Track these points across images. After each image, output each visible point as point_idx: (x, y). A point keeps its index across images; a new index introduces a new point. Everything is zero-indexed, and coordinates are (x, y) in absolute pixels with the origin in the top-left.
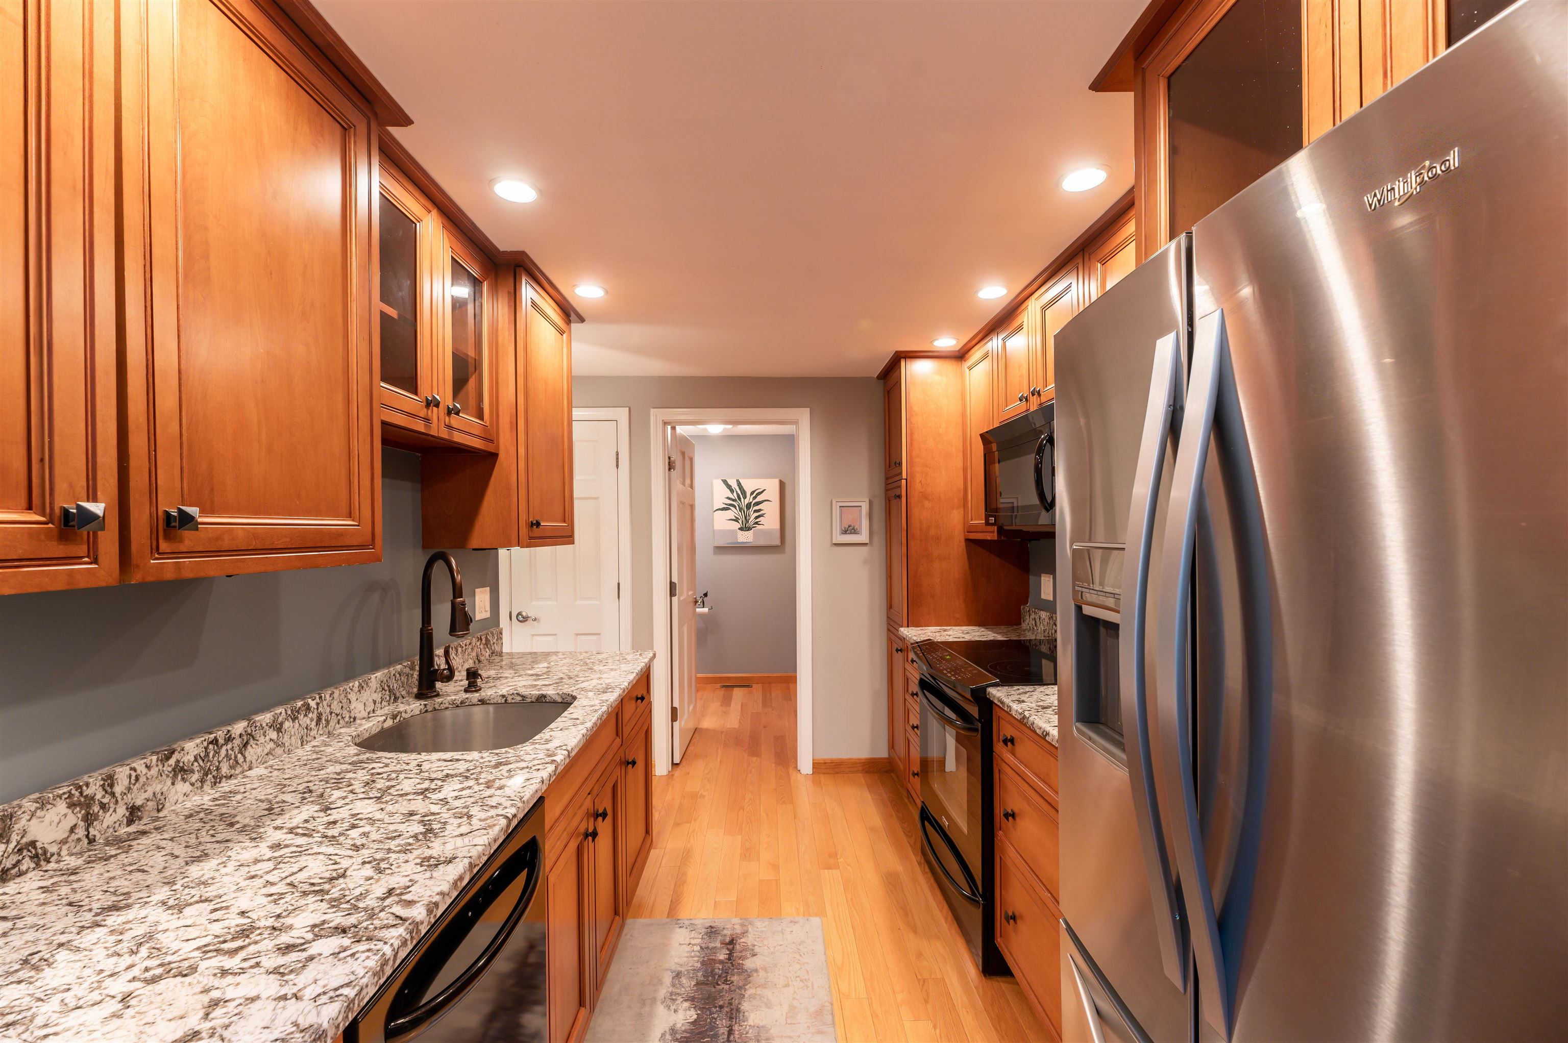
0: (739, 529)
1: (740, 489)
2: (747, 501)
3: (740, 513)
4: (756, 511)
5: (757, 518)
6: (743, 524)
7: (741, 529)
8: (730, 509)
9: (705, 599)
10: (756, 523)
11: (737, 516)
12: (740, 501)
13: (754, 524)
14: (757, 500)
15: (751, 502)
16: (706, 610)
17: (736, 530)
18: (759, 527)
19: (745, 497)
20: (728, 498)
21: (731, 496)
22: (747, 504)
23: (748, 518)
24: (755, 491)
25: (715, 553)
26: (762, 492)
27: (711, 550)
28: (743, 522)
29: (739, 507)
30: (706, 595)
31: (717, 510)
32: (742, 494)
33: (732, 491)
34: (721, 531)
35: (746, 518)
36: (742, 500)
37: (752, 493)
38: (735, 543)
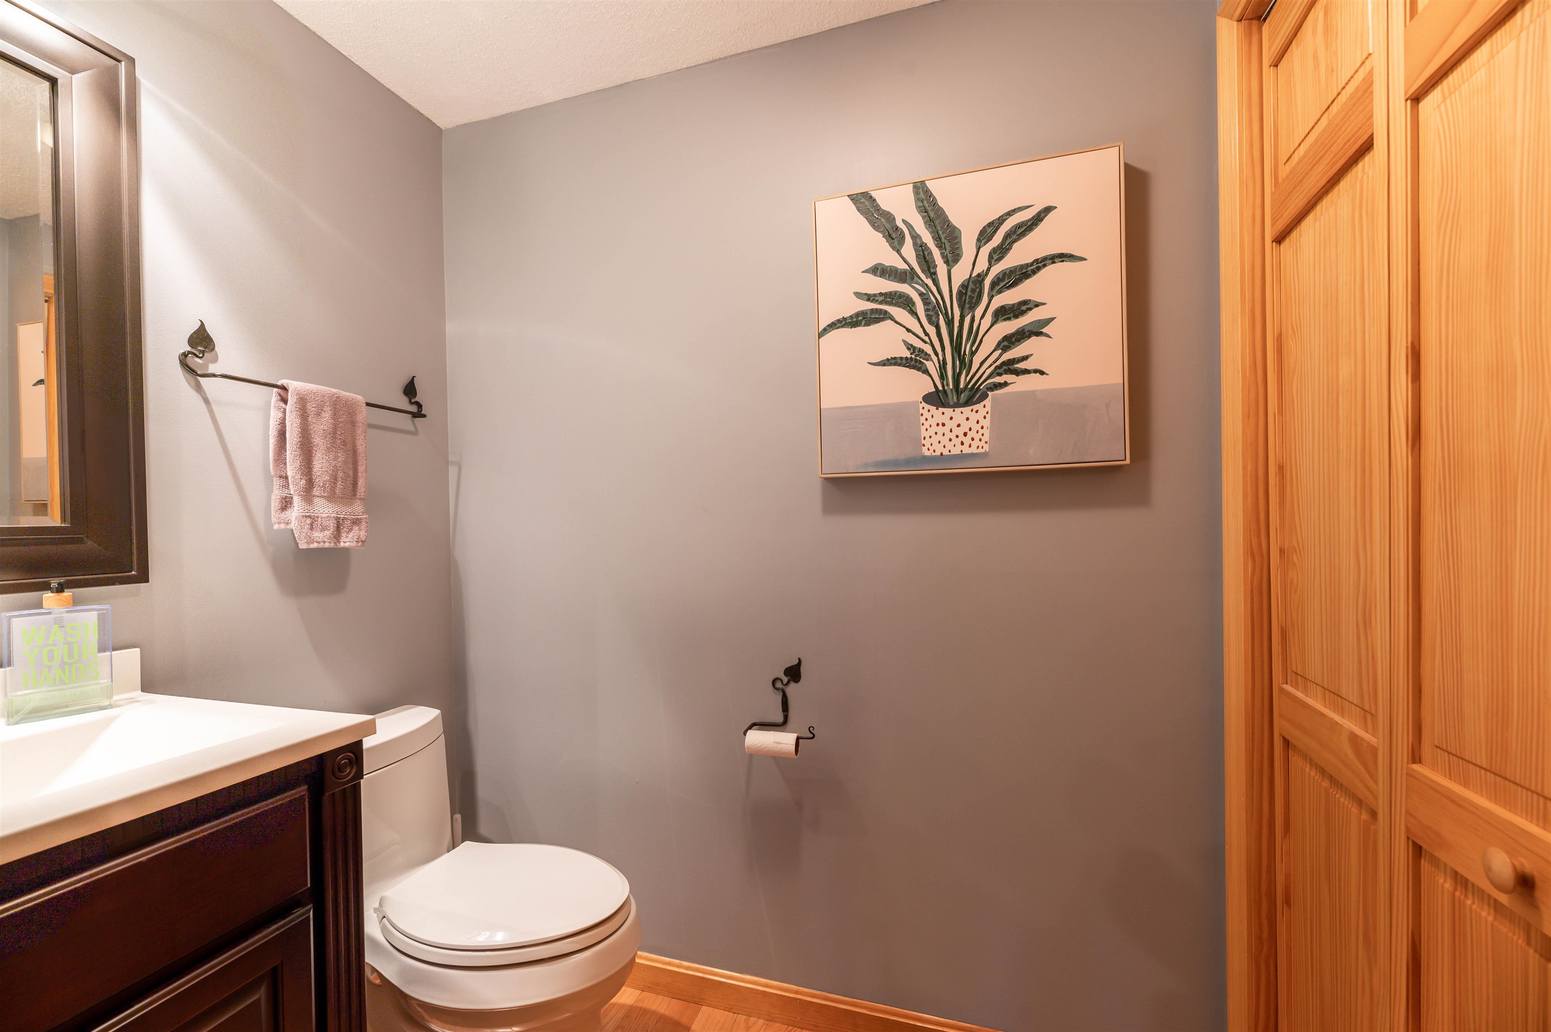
0: (928, 399)
1: (930, 223)
2: (961, 272)
3: (931, 330)
4: (1003, 313)
5: (1008, 342)
6: (943, 377)
7: (936, 399)
8: (886, 316)
9: (792, 690)
10: (1010, 367)
11: (918, 344)
12: (933, 275)
13: (998, 371)
14: (1012, 260)
15: (981, 278)
16: (784, 740)
17: (915, 404)
18: (1019, 385)
19: (953, 257)
20: (879, 271)
21: (891, 259)
22: (964, 286)
23: (967, 348)
24: (1001, 220)
25: (830, 508)
26: (1038, 219)
27: (816, 489)
28: (943, 366)
29: (926, 302)
30: (794, 673)
31: (833, 326)
32: (940, 246)
33: (894, 236)
34: (850, 414)
35: (957, 348)
36: (941, 269)
37: (985, 236)
38: (908, 462)
